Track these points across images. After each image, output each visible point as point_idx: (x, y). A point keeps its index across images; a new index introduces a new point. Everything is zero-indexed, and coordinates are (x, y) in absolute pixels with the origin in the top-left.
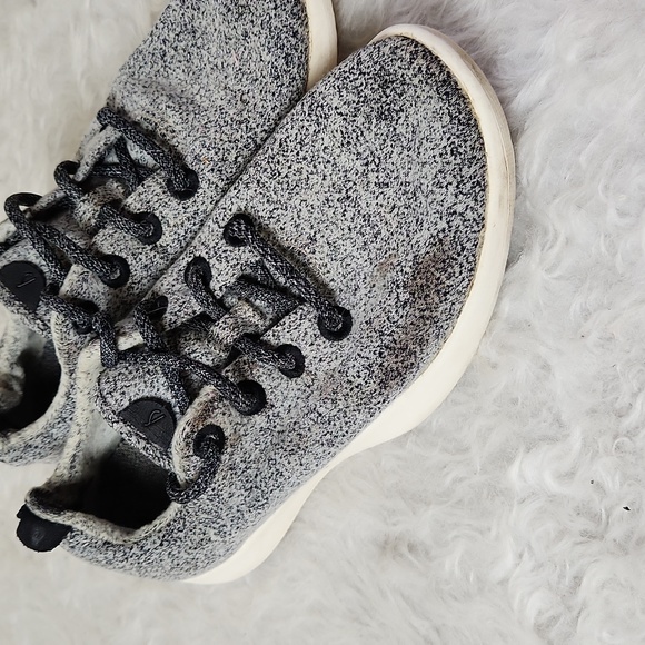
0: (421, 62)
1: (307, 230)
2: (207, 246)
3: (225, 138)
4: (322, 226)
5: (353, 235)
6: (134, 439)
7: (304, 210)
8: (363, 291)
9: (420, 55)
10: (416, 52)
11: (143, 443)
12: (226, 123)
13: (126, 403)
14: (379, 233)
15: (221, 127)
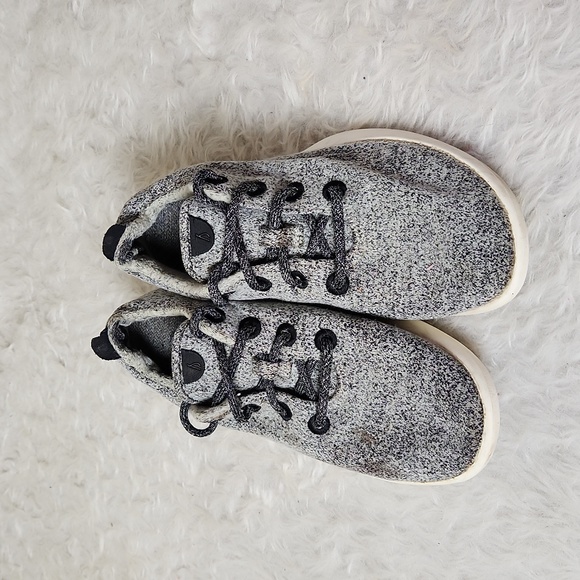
0: (473, 433)
1: (354, 381)
2: (304, 330)
3: (381, 290)
4: (362, 388)
5: (370, 407)
6: (176, 365)
7: (363, 374)
8: (346, 428)
9: (477, 431)
10: (477, 427)
11: (178, 371)
12: (390, 285)
13: (189, 348)
14: (381, 423)
15: (385, 284)
